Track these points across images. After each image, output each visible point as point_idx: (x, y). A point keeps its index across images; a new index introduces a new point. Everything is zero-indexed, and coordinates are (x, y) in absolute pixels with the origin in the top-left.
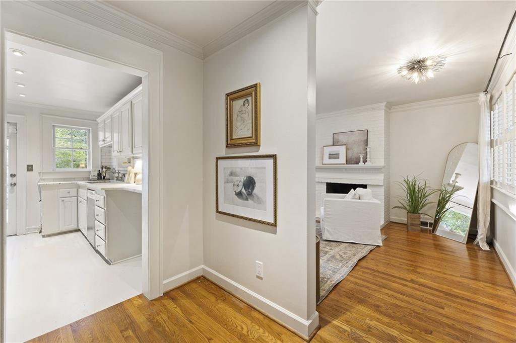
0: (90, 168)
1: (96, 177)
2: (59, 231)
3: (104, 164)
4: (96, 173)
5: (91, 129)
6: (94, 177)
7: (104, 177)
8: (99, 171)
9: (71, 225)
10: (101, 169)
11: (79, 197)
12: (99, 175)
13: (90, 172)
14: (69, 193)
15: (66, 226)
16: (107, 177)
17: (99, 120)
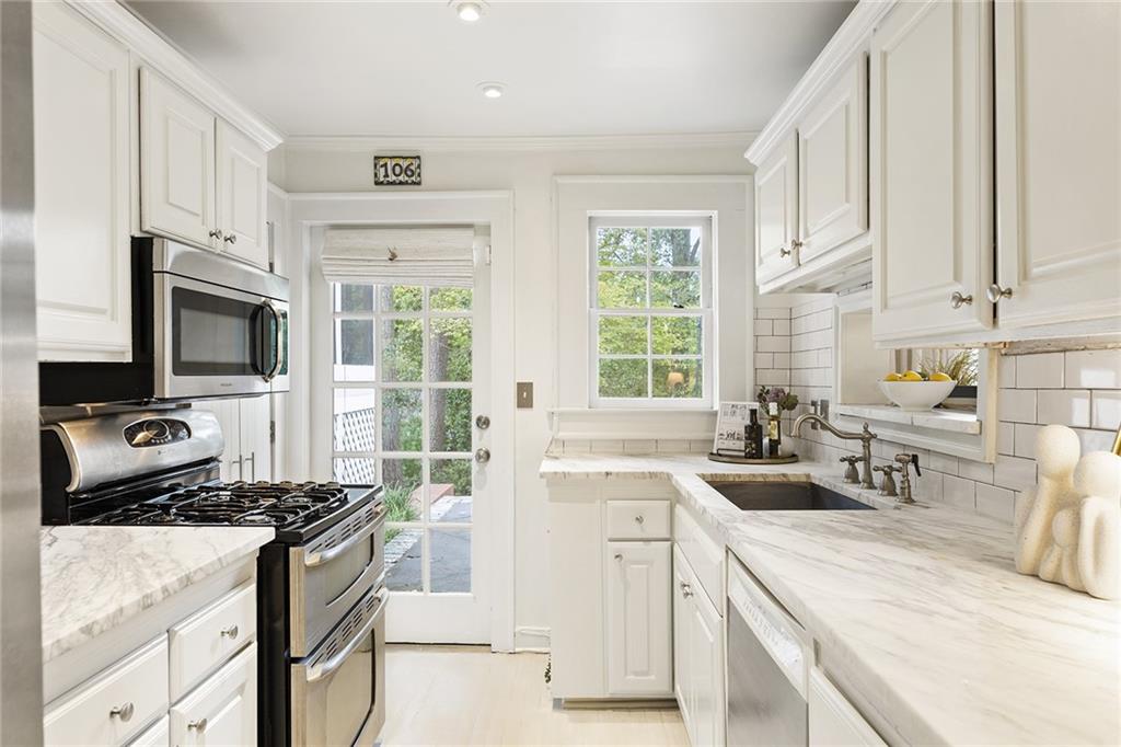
0: (712, 397)
1: (741, 445)
2: (607, 696)
3: (772, 380)
4: (740, 423)
5: (715, 214)
6: (731, 444)
7: (774, 444)
8: (753, 412)
9: (646, 673)
10: (756, 405)
11: (679, 509)
12: (754, 431)
13: (715, 414)
14: (640, 520)
15: (632, 677)
16: (787, 445)
17: (754, 155)
